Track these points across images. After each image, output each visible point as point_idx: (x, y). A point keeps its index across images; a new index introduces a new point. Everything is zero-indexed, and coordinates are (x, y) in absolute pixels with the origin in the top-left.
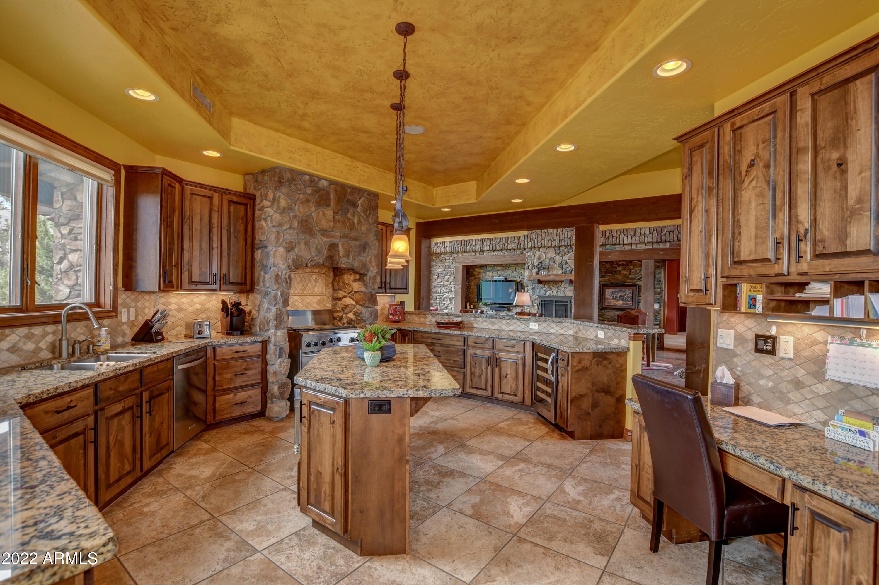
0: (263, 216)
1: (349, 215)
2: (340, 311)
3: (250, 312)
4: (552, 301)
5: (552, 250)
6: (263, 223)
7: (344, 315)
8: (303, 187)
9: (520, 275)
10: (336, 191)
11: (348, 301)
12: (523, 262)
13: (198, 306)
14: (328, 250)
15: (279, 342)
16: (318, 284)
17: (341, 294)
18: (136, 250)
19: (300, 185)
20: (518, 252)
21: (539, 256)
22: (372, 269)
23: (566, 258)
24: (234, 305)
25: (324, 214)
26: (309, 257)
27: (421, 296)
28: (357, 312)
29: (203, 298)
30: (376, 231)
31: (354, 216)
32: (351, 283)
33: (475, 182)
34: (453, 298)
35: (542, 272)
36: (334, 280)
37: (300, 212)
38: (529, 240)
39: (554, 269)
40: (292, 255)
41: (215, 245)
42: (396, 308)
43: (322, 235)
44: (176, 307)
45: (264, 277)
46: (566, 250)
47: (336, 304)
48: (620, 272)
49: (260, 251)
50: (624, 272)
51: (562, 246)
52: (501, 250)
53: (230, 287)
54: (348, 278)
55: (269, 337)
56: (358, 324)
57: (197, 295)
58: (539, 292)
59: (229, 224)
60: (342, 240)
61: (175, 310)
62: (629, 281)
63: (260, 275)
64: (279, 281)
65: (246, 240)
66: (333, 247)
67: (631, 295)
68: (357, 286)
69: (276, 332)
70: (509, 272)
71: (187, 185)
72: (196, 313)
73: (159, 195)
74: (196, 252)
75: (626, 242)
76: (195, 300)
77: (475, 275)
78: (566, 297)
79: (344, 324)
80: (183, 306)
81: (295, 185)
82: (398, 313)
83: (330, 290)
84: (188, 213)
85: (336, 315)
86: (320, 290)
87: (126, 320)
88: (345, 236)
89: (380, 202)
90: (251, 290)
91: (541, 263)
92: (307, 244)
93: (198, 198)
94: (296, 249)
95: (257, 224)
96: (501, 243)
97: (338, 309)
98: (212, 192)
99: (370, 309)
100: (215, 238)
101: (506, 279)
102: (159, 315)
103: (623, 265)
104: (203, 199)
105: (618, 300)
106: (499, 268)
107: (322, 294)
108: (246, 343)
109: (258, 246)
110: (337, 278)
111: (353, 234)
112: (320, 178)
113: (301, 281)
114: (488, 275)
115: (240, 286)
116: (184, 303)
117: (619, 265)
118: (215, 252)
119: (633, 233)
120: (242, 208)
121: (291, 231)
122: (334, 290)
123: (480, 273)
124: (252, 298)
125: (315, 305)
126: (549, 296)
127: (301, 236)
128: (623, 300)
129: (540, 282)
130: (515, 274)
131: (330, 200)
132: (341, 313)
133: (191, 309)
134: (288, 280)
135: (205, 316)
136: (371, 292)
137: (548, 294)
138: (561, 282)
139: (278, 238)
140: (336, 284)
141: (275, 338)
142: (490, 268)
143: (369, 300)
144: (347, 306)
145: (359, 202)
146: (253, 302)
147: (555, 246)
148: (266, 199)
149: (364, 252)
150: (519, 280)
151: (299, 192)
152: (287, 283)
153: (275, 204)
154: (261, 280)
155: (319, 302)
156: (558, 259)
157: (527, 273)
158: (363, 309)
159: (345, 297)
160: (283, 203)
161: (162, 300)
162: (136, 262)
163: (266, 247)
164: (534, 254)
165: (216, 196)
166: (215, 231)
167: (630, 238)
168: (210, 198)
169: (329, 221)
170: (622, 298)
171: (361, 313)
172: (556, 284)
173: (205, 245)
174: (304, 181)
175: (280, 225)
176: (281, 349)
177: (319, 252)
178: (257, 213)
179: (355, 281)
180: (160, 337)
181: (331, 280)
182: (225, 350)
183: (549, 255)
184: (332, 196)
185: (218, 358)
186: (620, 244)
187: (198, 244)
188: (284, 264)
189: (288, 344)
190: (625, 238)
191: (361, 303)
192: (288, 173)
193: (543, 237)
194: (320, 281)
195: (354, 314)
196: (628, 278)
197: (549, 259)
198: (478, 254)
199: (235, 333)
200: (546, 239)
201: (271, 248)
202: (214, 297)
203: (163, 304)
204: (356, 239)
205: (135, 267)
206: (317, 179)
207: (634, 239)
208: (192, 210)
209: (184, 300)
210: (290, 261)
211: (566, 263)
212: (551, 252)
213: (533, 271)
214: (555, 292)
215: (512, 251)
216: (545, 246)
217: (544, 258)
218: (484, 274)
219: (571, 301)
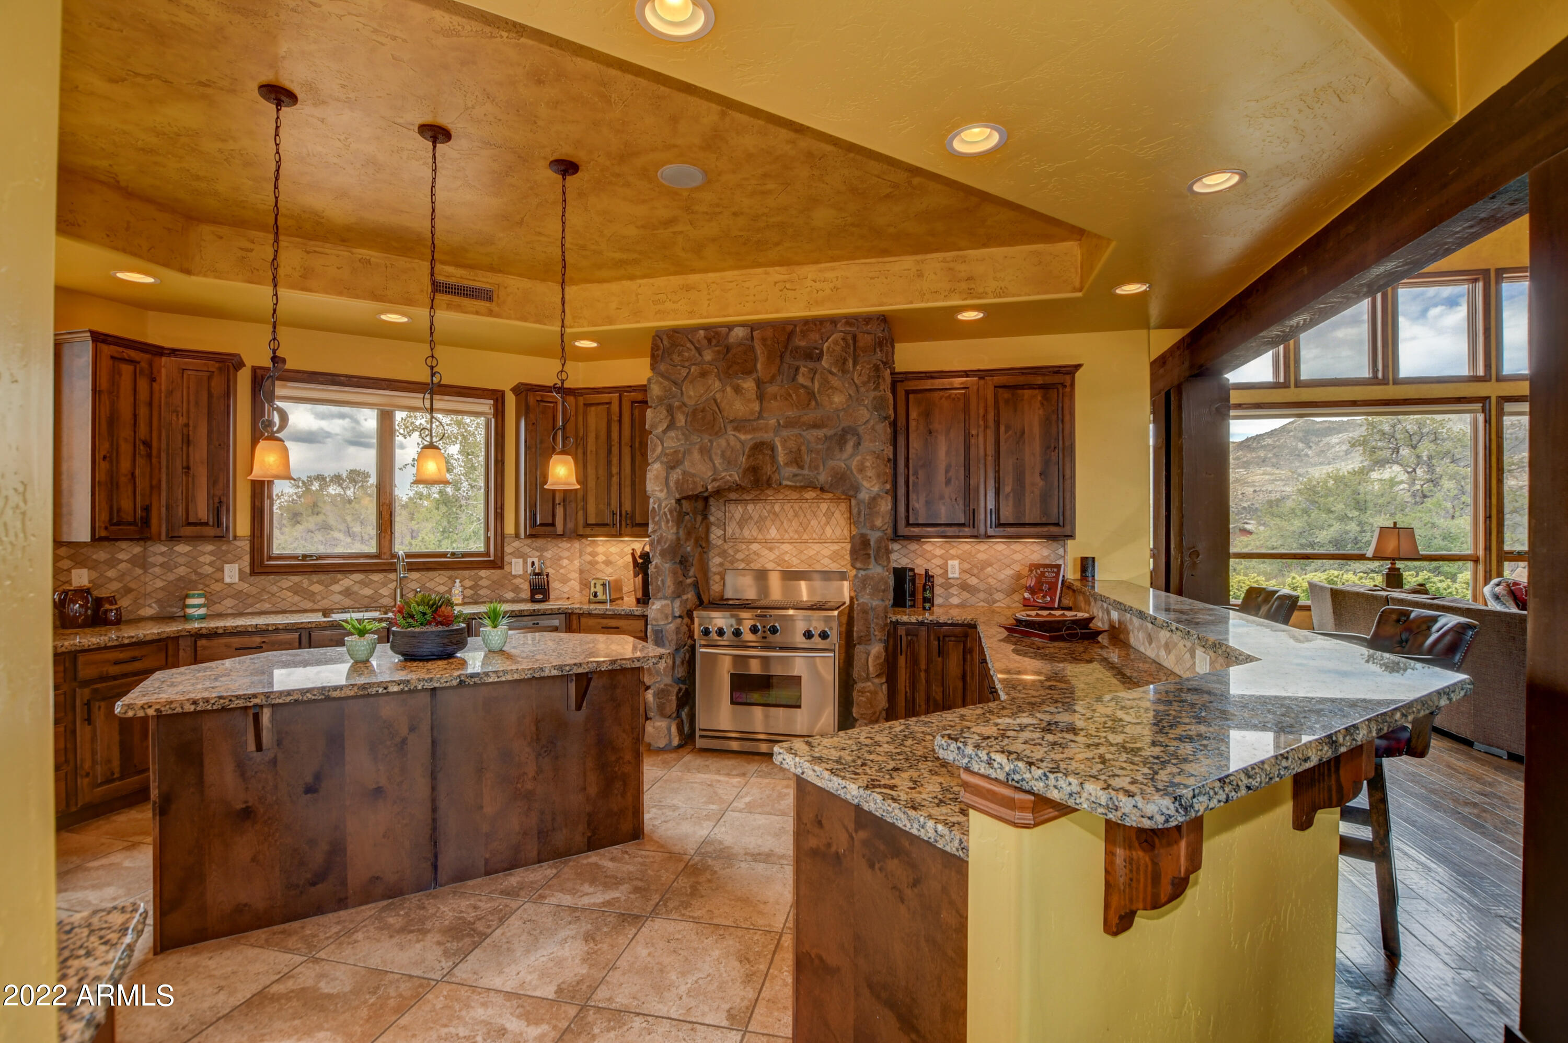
1: (801, 380)
8: (695, 352)
10: (764, 340)
14: (749, 457)
15: (656, 620)
19: (689, 349)
22: (865, 483)
24: (642, 557)
25: (738, 389)
30: (874, 398)
31: (812, 380)
37: (690, 397)
40: (676, 475)
41: (615, 470)
42: (1043, 573)
43: (736, 429)
44: (604, 558)
53: (630, 528)
60: (785, 433)
61: (603, 562)
64: (657, 519)
66: (761, 448)
71: (576, 394)
80: (612, 558)
81: (680, 354)
82: (1045, 587)
84: (581, 432)
86: (838, 532)
87: (521, 572)
88: (789, 424)
92: (705, 451)
93: (594, 408)
94: (684, 464)
98: (610, 396)
99: (860, 573)
100: (615, 460)
104: (600, 408)
108: (618, 617)
111: (811, 416)
112: (730, 327)
113: (796, 515)
116: (612, 554)
118: (615, 480)
121: (673, 434)
125: (826, 561)
127: (695, 438)
131: (754, 360)
139: (652, 449)
141: (650, 613)
143: (856, 552)
145: (825, 347)
149: (841, 450)
151: (687, 364)
152: (667, 521)
155: (834, 557)
166: (615, 450)
168: (608, 404)
169: (749, 401)
173: (602, 472)
174: (697, 341)
175: (653, 427)
176: (658, 632)
177: (730, 462)
182: (592, 621)
184: (758, 352)
187: (594, 472)
188: (661, 491)
192: (665, 337)
194: (837, 514)
203: (590, 554)
204: (815, 426)
206: (723, 330)
208: (586, 426)
210: (672, 484)
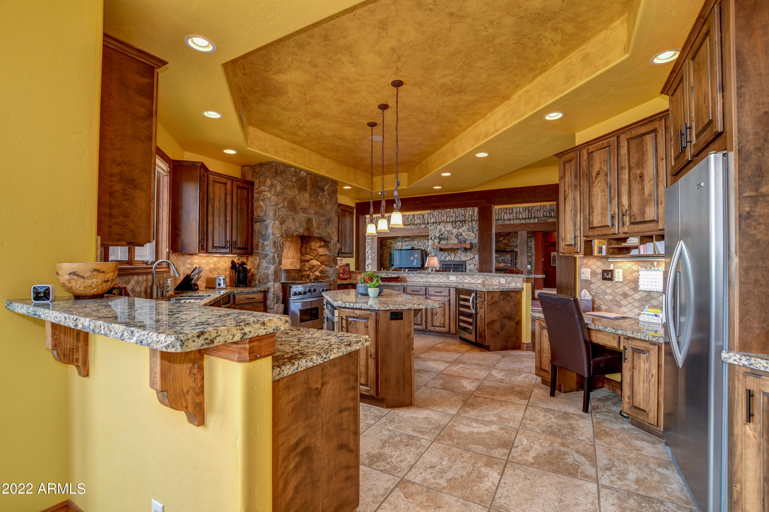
0: (262, 198)
1: (319, 198)
2: (308, 271)
3: (250, 270)
4: (451, 265)
5: (450, 224)
6: (261, 203)
7: (311, 273)
8: (290, 176)
9: (424, 244)
10: (311, 179)
11: (314, 262)
12: (427, 234)
13: (212, 266)
14: (307, 223)
15: (276, 291)
16: (291, 250)
17: (308, 257)
18: (181, 222)
19: (288, 175)
20: (423, 226)
21: (440, 229)
22: (334, 238)
23: (461, 230)
24: (241, 264)
25: (304, 196)
26: (295, 228)
27: (360, 260)
28: (323, 271)
29: (215, 259)
30: (335, 210)
31: (322, 198)
32: (317, 248)
33: (406, 173)
35: (443, 242)
36: (302, 247)
37: (289, 195)
38: (431, 217)
39: (451, 239)
40: (284, 227)
41: (228, 219)
42: (344, 268)
43: (303, 212)
45: (263, 244)
46: (461, 224)
47: (304, 265)
48: (501, 241)
49: (258, 224)
50: (504, 241)
51: (458, 221)
52: (409, 224)
53: (238, 251)
54: (315, 245)
55: (269, 288)
56: (323, 279)
57: (212, 257)
58: (441, 258)
59: (237, 204)
60: (315, 216)
62: (508, 248)
63: (259, 242)
64: (276, 246)
65: (248, 216)
66: (309, 221)
67: (510, 259)
68: (321, 251)
69: (274, 284)
70: (415, 242)
71: (210, 174)
72: (211, 270)
73: (199, 182)
74: (216, 225)
75: (506, 218)
76: (210, 261)
77: (387, 245)
78: (461, 261)
79: (311, 280)
81: (286, 175)
82: (346, 272)
83: (299, 255)
84: (211, 196)
85: (304, 273)
86: (292, 254)
88: (316, 213)
89: (338, 188)
90: (251, 254)
91: (442, 235)
92: (293, 219)
93: (218, 184)
94: (286, 223)
95: (255, 204)
96: (409, 219)
97: (306, 269)
98: (226, 180)
99: (333, 268)
100: (229, 214)
101: (413, 248)
102: (197, 271)
103: (504, 235)
104: (221, 185)
105: (500, 263)
106: (407, 239)
107: (293, 258)
108: (254, 292)
109: (257, 220)
110: (305, 245)
111: (322, 212)
112: (301, 170)
114: (399, 245)
115: (244, 250)
116: (203, 263)
117: (501, 236)
118: (229, 224)
119: (511, 212)
120: (245, 192)
121: (283, 209)
122: (302, 254)
123: (391, 243)
124: (252, 259)
125: (289, 266)
126: (449, 261)
127: (290, 213)
128: (504, 262)
129: (441, 250)
130: (420, 244)
131: (307, 186)
132: (309, 272)
133: (207, 268)
134: (281, 245)
135: (217, 273)
136: (334, 255)
137: (447, 259)
138: (458, 249)
139: (275, 214)
140: (303, 250)
141: (274, 289)
142: (400, 239)
143: (333, 261)
144: (314, 266)
145: (326, 188)
146: (253, 263)
147: (453, 221)
148: (264, 185)
149: (329, 225)
150: (423, 249)
151: (288, 180)
152: (281, 247)
153: (273, 189)
154: (260, 245)
155: (291, 264)
156: (455, 231)
157: (430, 242)
158: (327, 268)
159: (312, 259)
160: (279, 188)
161: (189, 261)
162: (181, 231)
163: (264, 221)
164: (436, 228)
165: (229, 182)
166: (229, 208)
167: (509, 215)
168: (225, 184)
169: (307, 202)
170: (503, 261)
171: (326, 271)
172: (454, 251)
173: (222, 220)
174: (291, 172)
175: (277, 204)
176: (278, 297)
177: (301, 225)
178: (256, 195)
179: (320, 247)
180: (196, 287)
181: (299, 246)
182: (241, 297)
183: (448, 229)
184: (308, 183)
185: (236, 303)
186: (501, 220)
187: (218, 218)
188: (279, 234)
189: (282, 293)
190: (505, 215)
191: (326, 263)
192: (281, 166)
193: (443, 214)
194: (292, 247)
195: (319, 272)
196: (508, 246)
197: (448, 231)
199: (241, 285)
200: (445, 216)
201: (269, 222)
202: (223, 259)
204: (323, 216)
205: (181, 235)
206: (299, 170)
207: (512, 216)
208: (214, 193)
209: (203, 261)
210: (283, 231)
211: (461, 235)
212: (449, 227)
213: (435, 241)
214: (453, 258)
215: (418, 225)
216: (444, 222)
217: (444, 231)
218: (395, 245)
219: (465, 264)
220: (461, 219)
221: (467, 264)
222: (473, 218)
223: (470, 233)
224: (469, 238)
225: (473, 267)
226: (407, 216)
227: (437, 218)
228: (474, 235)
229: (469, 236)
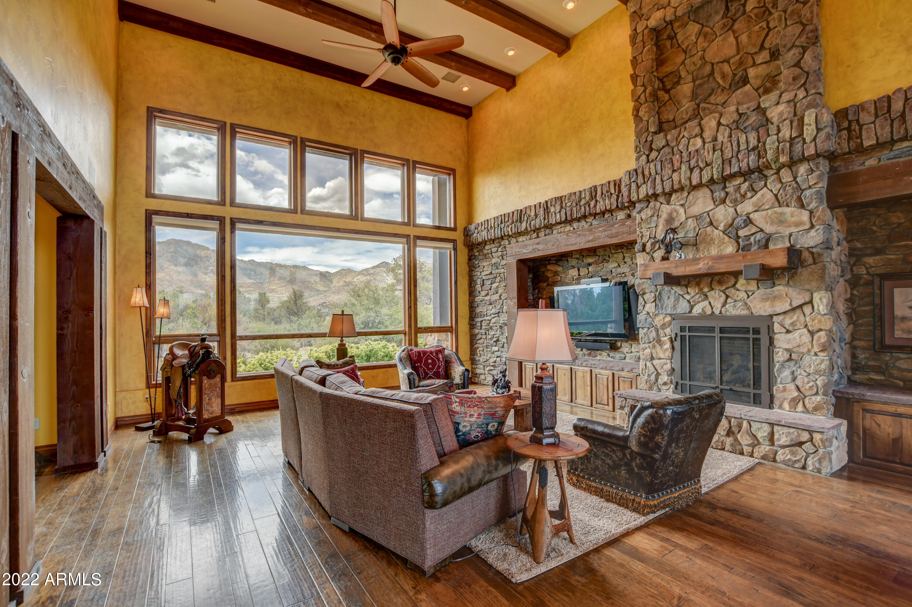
4: (711, 329)
5: (705, 192)
12: (632, 238)
20: (621, 215)
21: (670, 215)
23: (746, 207)
34: (505, 324)
35: (677, 256)
38: (640, 180)
39: (711, 242)
46: (746, 185)
51: (733, 176)
52: (585, 217)
58: (674, 307)
70: (612, 265)
77: (548, 278)
78: (753, 317)
91: (675, 232)
96: (583, 202)
114: (570, 275)
123: (556, 273)
126: (703, 316)
130: (623, 268)
137: (697, 310)
138: (736, 274)
142: (572, 261)
147: (712, 181)
156: (723, 213)
157: (642, 262)
164: (657, 213)
172: (720, 283)
183: (696, 210)
193: (677, 165)
197: (697, 218)
198: (542, 234)
211: (749, 221)
212: (700, 201)
213: (655, 255)
214: (717, 306)
215: (606, 216)
216: (682, 189)
217: (683, 218)
218: (563, 275)
219: (770, 329)
220: (744, 165)
221: (777, 327)
222: (798, 147)
223: (787, 210)
224: (780, 229)
225: (806, 338)
226: (578, 194)
227: (658, 181)
228: (805, 216)
229: (781, 221)
